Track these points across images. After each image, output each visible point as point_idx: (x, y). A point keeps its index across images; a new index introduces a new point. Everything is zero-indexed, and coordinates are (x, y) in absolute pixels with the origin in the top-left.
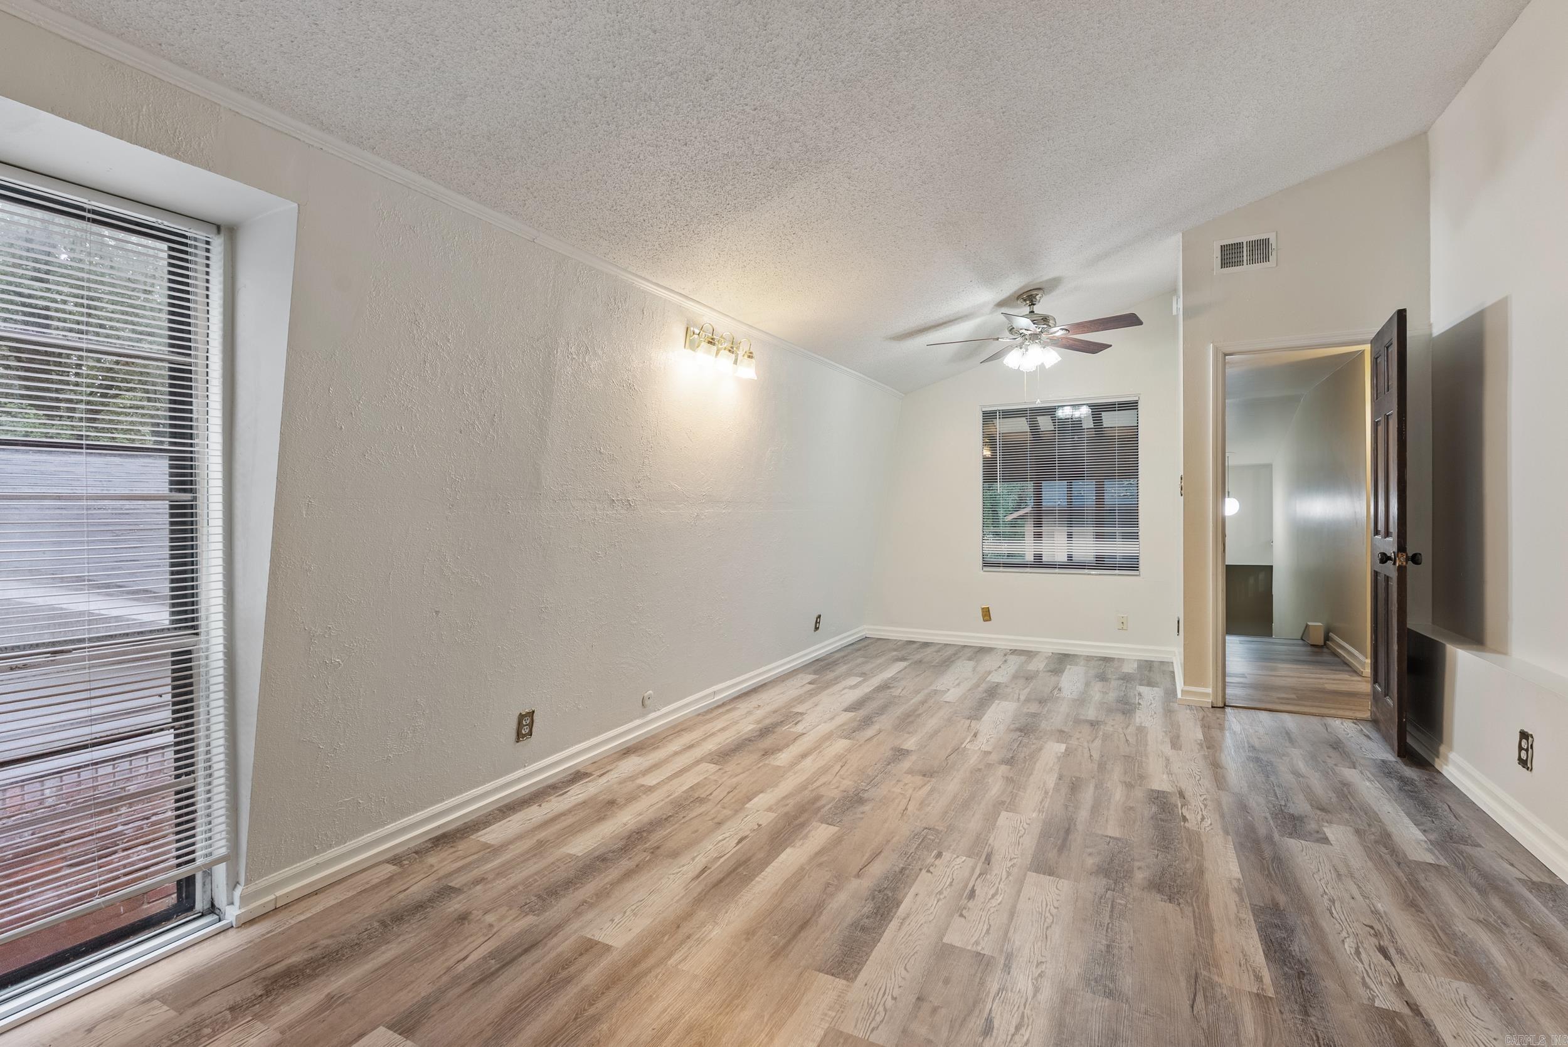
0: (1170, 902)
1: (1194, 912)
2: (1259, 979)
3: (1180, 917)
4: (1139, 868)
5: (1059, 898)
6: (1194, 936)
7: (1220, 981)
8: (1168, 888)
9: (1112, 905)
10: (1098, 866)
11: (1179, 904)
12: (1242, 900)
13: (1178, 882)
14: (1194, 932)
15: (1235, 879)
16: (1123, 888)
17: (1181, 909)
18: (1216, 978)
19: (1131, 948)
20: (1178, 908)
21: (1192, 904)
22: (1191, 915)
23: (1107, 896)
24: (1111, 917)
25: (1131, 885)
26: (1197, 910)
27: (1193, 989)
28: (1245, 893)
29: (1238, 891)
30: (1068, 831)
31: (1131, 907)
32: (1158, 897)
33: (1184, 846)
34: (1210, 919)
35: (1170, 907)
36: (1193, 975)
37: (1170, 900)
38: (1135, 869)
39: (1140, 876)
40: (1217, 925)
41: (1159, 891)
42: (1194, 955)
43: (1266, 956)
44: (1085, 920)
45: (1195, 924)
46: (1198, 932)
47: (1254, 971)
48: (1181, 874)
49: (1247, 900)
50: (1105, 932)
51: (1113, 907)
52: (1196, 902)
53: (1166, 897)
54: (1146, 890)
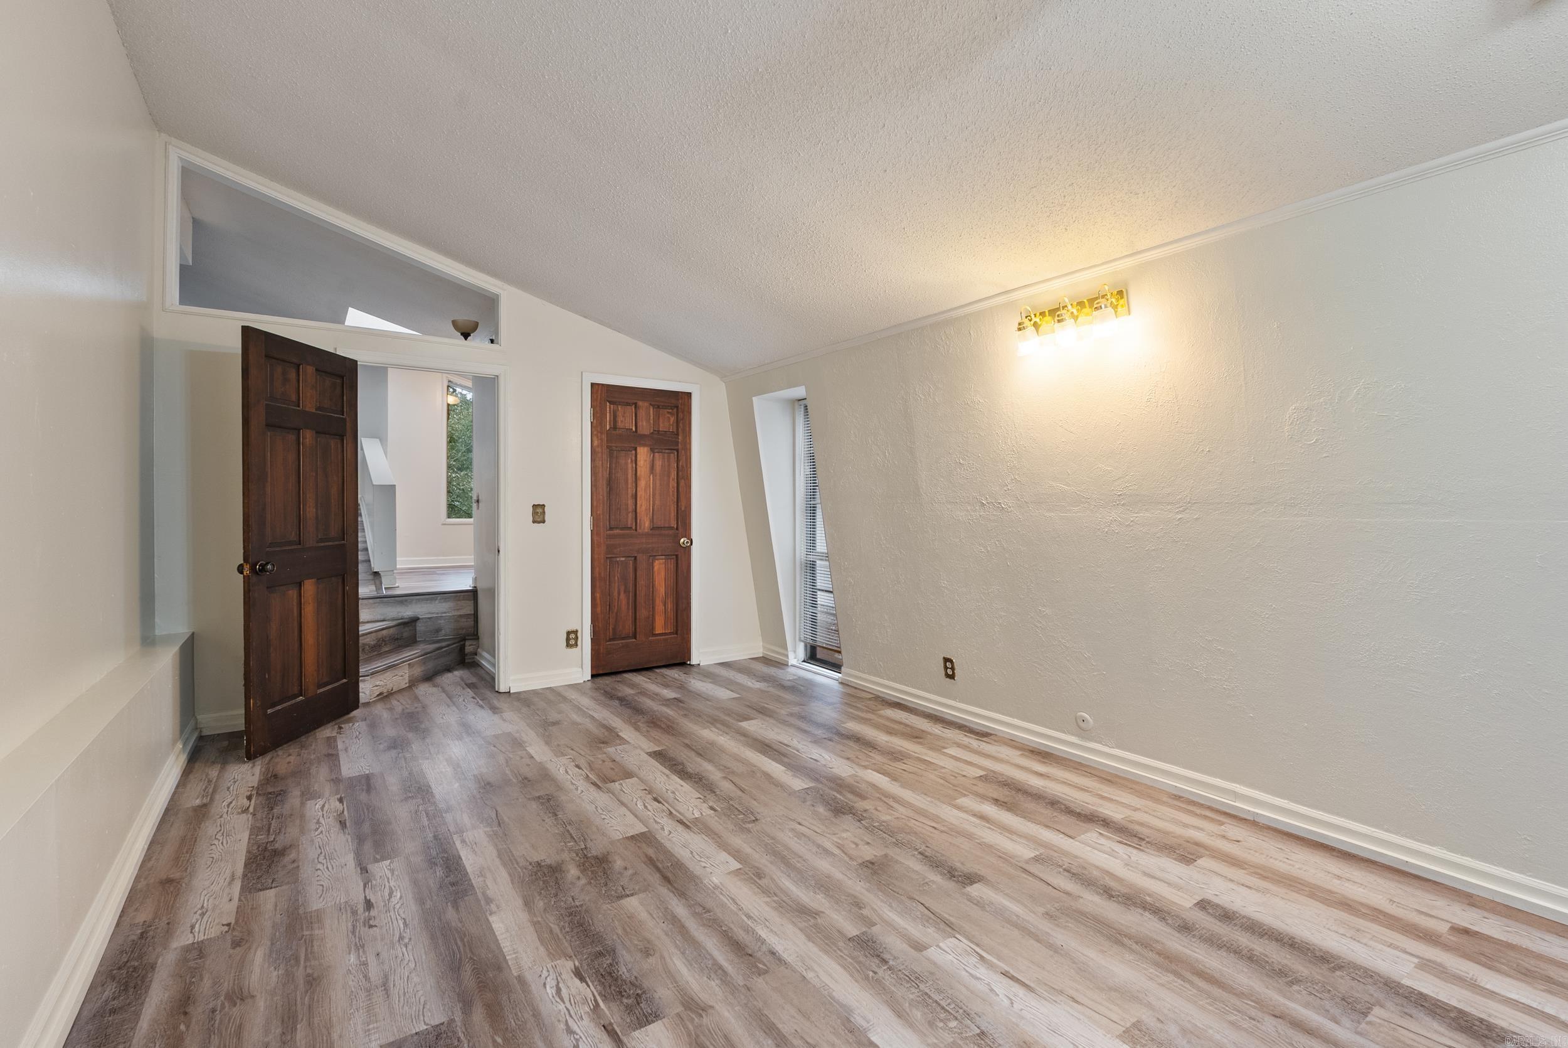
0: (538, 862)
1: (517, 863)
2: (463, 841)
3: (526, 854)
4: (579, 878)
5: (609, 825)
6: (510, 846)
7: (486, 829)
8: (546, 872)
9: (574, 839)
10: (610, 862)
11: (531, 864)
12: (484, 894)
13: (541, 883)
14: (511, 848)
15: (495, 913)
16: (577, 855)
17: (527, 860)
18: (488, 829)
19: (543, 820)
20: (530, 860)
21: (521, 868)
22: (519, 860)
23: (582, 843)
24: (568, 831)
25: (574, 860)
26: (516, 866)
27: (499, 818)
28: (483, 902)
29: (489, 901)
30: (666, 879)
31: (561, 844)
32: (548, 862)
33: (556, 927)
34: (504, 865)
35: (536, 857)
36: (502, 825)
37: (539, 864)
38: (581, 876)
39: (573, 871)
40: (498, 862)
41: (550, 867)
42: (505, 835)
43: (460, 858)
44: (581, 821)
45: (513, 855)
46: (508, 851)
47: (466, 844)
48: (542, 891)
49: (480, 895)
50: (565, 821)
51: (572, 837)
52: (519, 872)
53: (543, 864)
54: (560, 862)
